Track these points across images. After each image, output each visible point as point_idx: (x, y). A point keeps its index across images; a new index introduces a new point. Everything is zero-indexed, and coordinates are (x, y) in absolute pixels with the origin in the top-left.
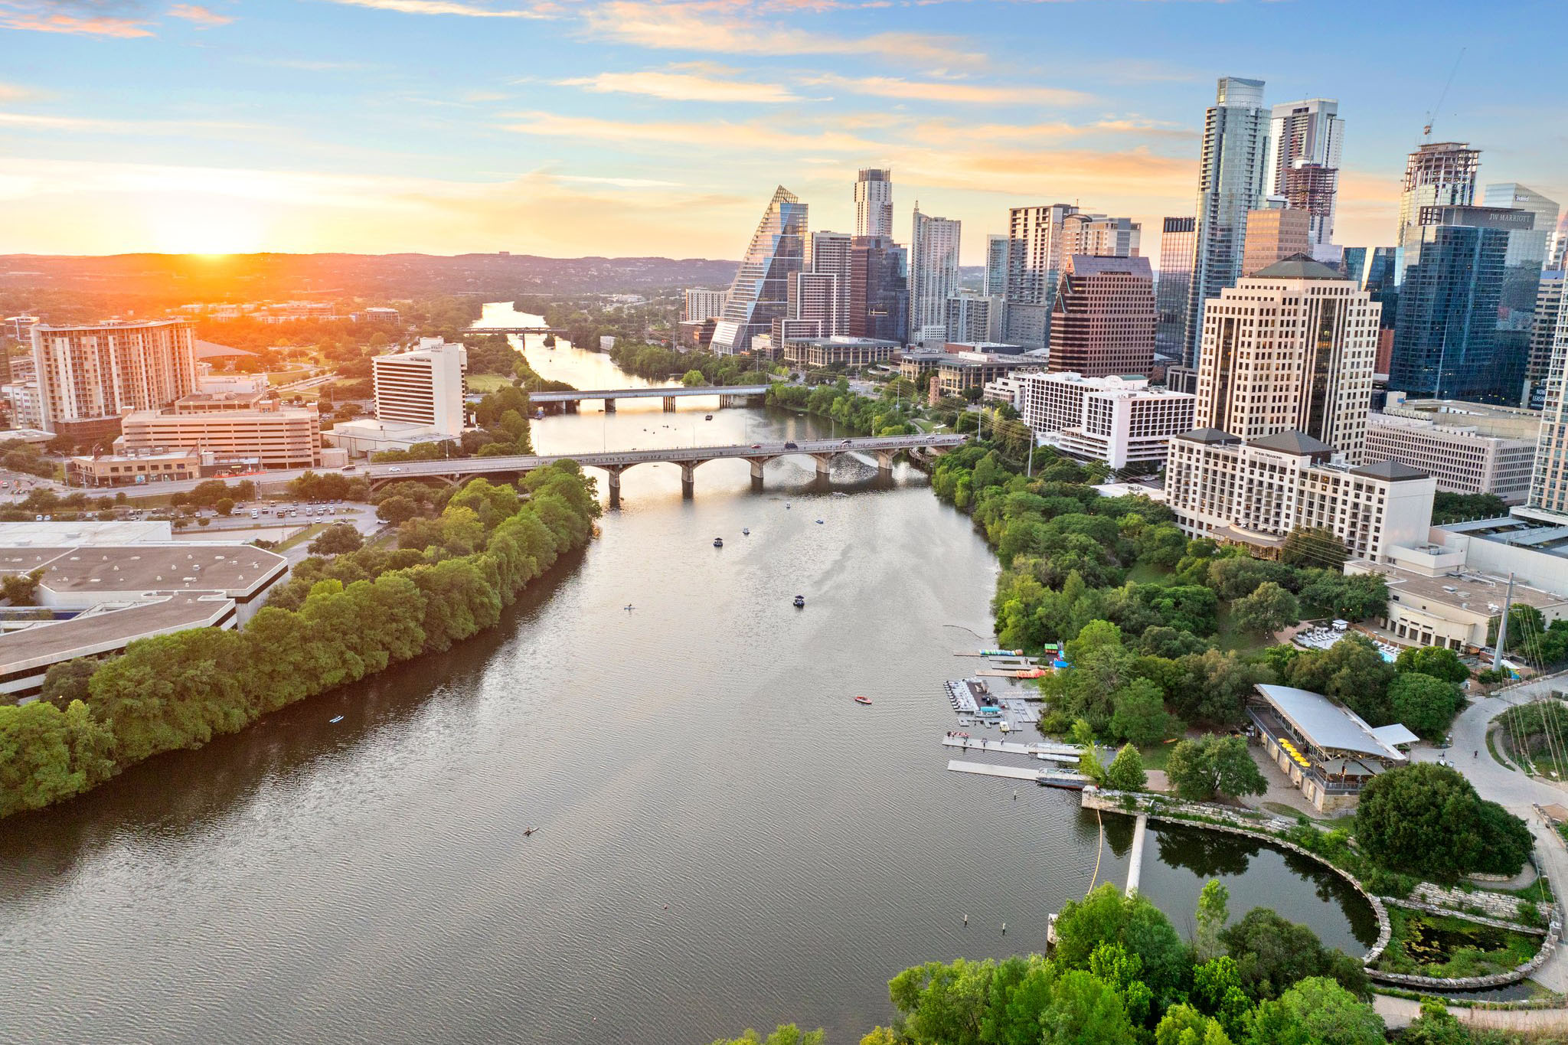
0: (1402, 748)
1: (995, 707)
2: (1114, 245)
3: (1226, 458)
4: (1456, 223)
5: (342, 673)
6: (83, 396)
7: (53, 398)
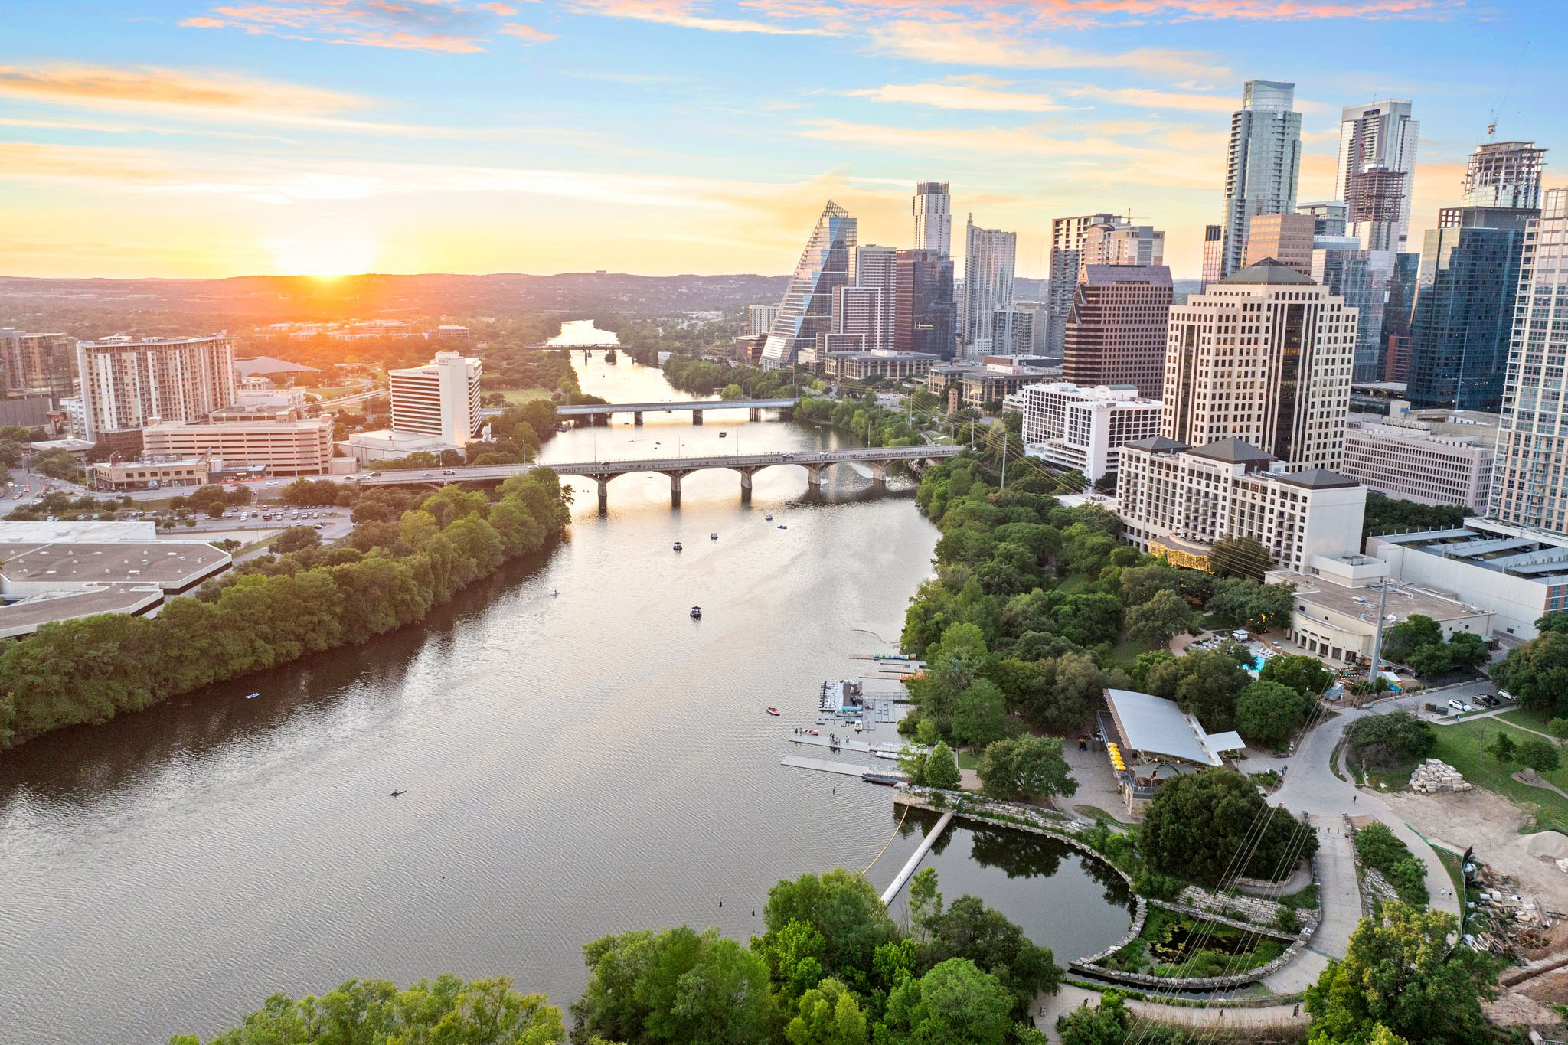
0: (1228, 756)
1: (859, 707)
2: (1136, 254)
3: (1168, 467)
4: (1478, 225)
5: (250, 660)
6: (123, 409)
7: (95, 409)
